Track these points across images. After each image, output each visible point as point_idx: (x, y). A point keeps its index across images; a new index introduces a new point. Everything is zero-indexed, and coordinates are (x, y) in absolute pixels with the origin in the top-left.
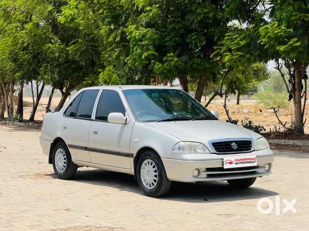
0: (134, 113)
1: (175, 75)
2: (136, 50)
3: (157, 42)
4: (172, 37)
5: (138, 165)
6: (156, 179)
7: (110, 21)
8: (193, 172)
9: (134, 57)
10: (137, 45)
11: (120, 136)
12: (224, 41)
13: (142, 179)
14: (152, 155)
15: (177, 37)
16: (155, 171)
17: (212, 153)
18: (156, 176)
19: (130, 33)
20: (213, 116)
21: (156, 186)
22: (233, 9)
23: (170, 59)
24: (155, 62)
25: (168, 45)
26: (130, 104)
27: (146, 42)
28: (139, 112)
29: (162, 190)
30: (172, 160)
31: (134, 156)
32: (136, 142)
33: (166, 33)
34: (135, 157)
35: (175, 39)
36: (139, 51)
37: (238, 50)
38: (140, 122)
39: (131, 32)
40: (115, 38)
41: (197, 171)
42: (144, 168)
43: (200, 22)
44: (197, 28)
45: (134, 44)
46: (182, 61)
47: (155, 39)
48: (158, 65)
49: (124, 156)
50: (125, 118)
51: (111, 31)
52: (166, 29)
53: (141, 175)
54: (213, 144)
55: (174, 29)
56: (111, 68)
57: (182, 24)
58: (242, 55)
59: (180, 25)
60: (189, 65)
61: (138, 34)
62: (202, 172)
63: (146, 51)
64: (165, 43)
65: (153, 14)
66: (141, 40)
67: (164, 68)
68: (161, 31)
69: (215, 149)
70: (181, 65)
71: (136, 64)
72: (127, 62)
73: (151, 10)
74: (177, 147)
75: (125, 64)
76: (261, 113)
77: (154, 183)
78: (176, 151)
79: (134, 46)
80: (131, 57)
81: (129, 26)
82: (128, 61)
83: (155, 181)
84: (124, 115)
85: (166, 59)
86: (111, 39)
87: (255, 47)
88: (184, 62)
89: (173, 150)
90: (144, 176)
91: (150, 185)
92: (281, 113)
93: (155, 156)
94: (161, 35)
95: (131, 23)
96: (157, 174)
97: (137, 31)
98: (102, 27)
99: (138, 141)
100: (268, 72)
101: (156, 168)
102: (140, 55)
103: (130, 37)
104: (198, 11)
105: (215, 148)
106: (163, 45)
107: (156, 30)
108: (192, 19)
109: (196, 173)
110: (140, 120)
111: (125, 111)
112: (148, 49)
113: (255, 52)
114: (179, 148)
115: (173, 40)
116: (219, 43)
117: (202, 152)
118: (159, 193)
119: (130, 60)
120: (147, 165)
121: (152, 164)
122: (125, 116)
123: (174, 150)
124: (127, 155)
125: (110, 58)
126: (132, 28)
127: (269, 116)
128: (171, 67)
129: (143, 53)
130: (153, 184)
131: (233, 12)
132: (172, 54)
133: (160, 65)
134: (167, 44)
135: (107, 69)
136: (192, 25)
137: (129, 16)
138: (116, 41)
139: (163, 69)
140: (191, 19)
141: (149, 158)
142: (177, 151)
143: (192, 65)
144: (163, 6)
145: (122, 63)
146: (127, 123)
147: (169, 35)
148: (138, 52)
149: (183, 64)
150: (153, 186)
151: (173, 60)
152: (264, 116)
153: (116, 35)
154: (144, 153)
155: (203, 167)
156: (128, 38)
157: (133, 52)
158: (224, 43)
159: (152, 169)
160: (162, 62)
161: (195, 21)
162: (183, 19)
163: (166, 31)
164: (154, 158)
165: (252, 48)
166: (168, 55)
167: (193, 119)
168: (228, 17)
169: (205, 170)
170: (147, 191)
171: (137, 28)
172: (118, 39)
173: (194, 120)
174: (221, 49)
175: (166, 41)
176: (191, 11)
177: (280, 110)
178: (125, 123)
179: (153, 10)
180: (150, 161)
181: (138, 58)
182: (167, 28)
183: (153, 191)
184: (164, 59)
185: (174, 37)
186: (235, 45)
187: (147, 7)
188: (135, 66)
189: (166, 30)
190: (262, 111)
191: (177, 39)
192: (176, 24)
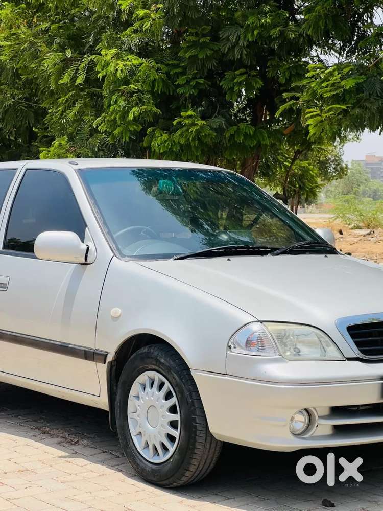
0: (109, 233)
1: (197, 156)
2: (116, 102)
3: (159, 88)
4: (190, 76)
5: (119, 385)
6: (176, 434)
7: (64, 43)
8: (292, 419)
9: (112, 117)
10: (119, 91)
11: (70, 297)
12: (305, 82)
13: (133, 431)
14: (163, 361)
15: (201, 78)
16: (173, 410)
17: (349, 359)
18: (173, 424)
19: (104, 67)
20: (323, 242)
21: (176, 456)
22: (320, 16)
23: (187, 121)
24: (154, 131)
25: (182, 94)
26: (99, 208)
27: (136, 86)
28: (124, 230)
29: (192, 468)
30: (226, 378)
31: (110, 358)
32: (115, 319)
33: (179, 70)
34: (111, 363)
35: (196, 82)
36: (122, 103)
37: (336, 99)
38: (127, 258)
39: (107, 64)
40: (74, 79)
41: (303, 415)
42: (138, 397)
43: (250, 45)
44: (245, 57)
45: (111, 89)
46: (211, 127)
47: (154, 81)
48: (162, 135)
49: (81, 358)
50: (84, 247)
51: (66, 63)
52: (178, 60)
53: (130, 416)
54: (350, 329)
55: (194, 58)
56: (63, 143)
57: (213, 50)
58: (344, 110)
59: (209, 52)
60: (227, 136)
61: (121, 66)
62: (319, 417)
63: (137, 104)
64: (174, 91)
65: (151, 25)
66: (126, 82)
67: (174, 141)
68: (167, 65)
69: (358, 344)
70: (209, 135)
71: (116, 132)
72: (97, 127)
73: (146, 17)
74: (241, 338)
75: (94, 132)
76: (341, 236)
77: (167, 444)
78: (238, 350)
79: (112, 93)
80: (105, 117)
81: (103, 50)
82: (100, 125)
83: (171, 438)
84: (83, 239)
85: (179, 123)
86: (66, 79)
87: (373, 93)
88: (216, 130)
89: (230, 347)
90: (137, 421)
91: (156, 449)
92: (378, 237)
93: (172, 363)
94: (167, 73)
95: (106, 44)
96: (177, 417)
97: (119, 62)
98: (48, 54)
99: (120, 316)
100: (344, 165)
101: (174, 400)
102: (125, 113)
103: (105, 73)
104: (250, 21)
105: (356, 343)
106: (171, 94)
107: (157, 63)
108: (235, 37)
109: (301, 421)
110: (126, 252)
111: (86, 226)
112: (140, 100)
113: (371, 103)
114: (249, 343)
115: (193, 83)
116: (293, 85)
117: (318, 356)
118: (184, 479)
119: (103, 124)
120: (148, 389)
121: (161, 385)
122: (83, 241)
123: (232, 349)
124: (89, 355)
125: (63, 118)
126: (108, 54)
127: (357, 242)
128: (189, 140)
129: (130, 108)
130: (165, 449)
131: (321, 23)
132: (190, 113)
133: (165, 137)
134: (180, 91)
135: (56, 143)
136: (234, 51)
137: (102, 30)
138: (76, 84)
139: (172, 144)
140: (233, 39)
141: (154, 367)
142: (243, 351)
143: (232, 136)
144: (173, 10)
145: (87, 129)
146: (89, 261)
147: (183, 73)
148: (120, 106)
149: (215, 134)
150: (164, 454)
151: (194, 124)
152: (349, 241)
153: (76, 73)
154: (139, 352)
155: (323, 403)
156: (100, 75)
157: (109, 106)
158: (304, 86)
159: (164, 401)
160: (169, 129)
161: (241, 43)
162: (216, 38)
163: (179, 64)
164: (169, 369)
165: (366, 96)
166: (182, 114)
167: (275, 252)
168: (310, 32)
169: (327, 412)
170: (147, 469)
171: (118, 56)
172: (80, 80)
173: (278, 255)
174: (297, 99)
175: (179, 86)
176: (233, 22)
177: (375, 231)
178: (83, 261)
179: (152, 15)
180: (157, 377)
181: (120, 118)
182: (180, 60)
183: (167, 468)
184: (175, 123)
185: (194, 78)
186: (329, 89)
187: (139, 10)
188: (114, 137)
189: (178, 62)
190: (343, 233)
191: (202, 81)
192: (198, 49)
